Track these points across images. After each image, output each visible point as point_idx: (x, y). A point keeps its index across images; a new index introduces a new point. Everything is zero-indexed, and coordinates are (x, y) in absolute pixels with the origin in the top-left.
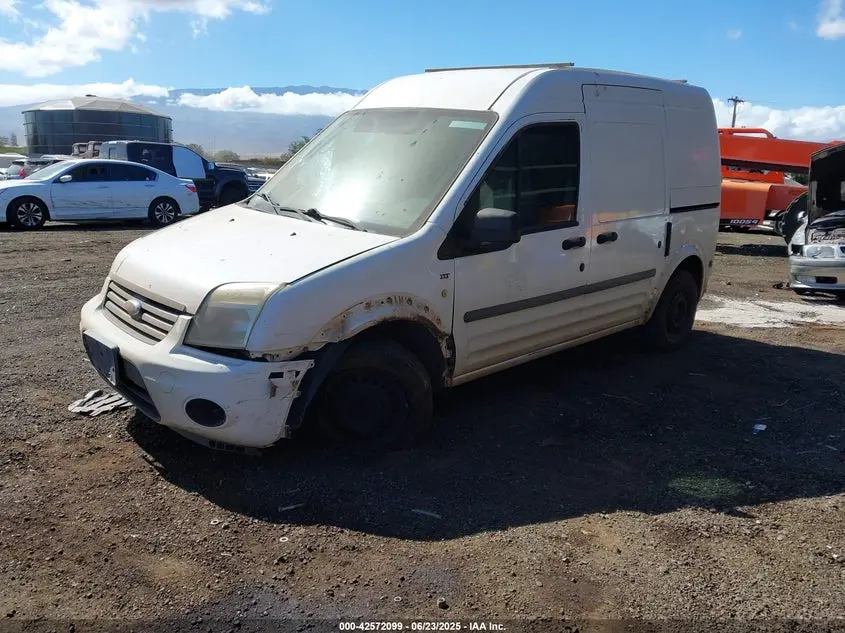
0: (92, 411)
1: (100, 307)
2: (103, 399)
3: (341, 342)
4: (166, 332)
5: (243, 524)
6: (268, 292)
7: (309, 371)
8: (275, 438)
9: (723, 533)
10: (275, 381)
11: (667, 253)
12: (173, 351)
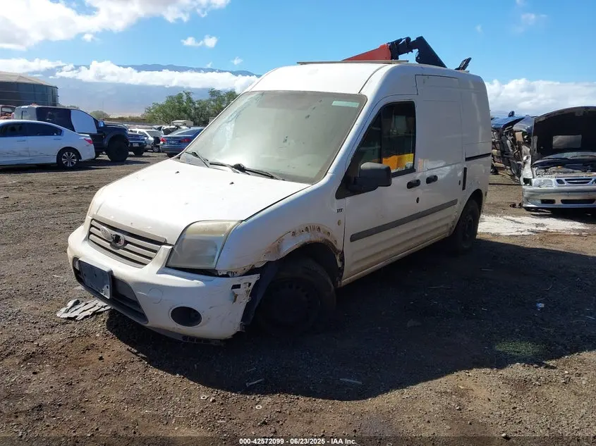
0: (76, 317)
1: (85, 240)
2: (81, 307)
3: (277, 260)
4: (151, 258)
5: (225, 398)
6: (228, 228)
7: (257, 282)
8: (233, 332)
9: (548, 382)
10: (236, 290)
11: (464, 189)
12: (160, 272)
